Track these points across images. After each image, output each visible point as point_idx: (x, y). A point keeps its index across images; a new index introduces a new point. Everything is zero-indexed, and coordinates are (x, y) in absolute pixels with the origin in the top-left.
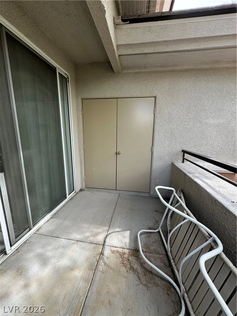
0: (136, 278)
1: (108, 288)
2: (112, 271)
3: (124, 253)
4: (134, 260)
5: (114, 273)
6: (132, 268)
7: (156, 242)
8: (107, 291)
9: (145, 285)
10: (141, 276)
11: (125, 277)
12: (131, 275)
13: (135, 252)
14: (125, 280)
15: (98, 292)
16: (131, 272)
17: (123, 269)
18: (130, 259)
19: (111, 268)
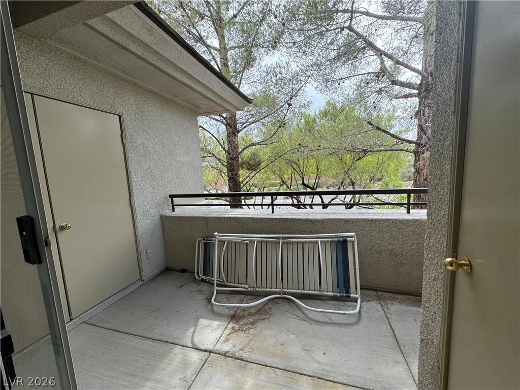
0: (263, 321)
1: (270, 346)
2: (252, 342)
3: (233, 328)
4: (245, 320)
5: (255, 340)
6: (252, 323)
7: (228, 298)
8: (272, 347)
9: (270, 315)
10: (261, 317)
11: (261, 330)
12: (260, 325)
13: (234, 317)
14: (263, 331)
15: (273, 356)
16: (256, 325)
17: (252, 331)
18: (242, 323)
19: (249, 343)
